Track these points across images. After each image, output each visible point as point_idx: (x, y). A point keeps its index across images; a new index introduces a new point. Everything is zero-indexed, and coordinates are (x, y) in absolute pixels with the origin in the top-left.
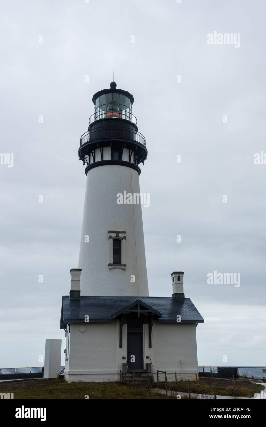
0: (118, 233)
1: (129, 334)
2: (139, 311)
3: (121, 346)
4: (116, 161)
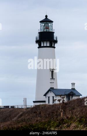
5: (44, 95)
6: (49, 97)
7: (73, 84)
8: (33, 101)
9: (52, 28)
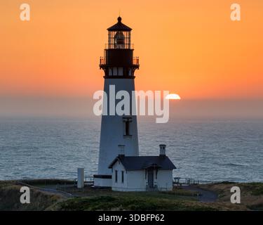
1: (148, 174)
2: (155, 166)
3: (146, 178)
4: (126, 76)
5: (110, 168)
6: (116, 171)
7: (163, 147)
9: (130, 41)
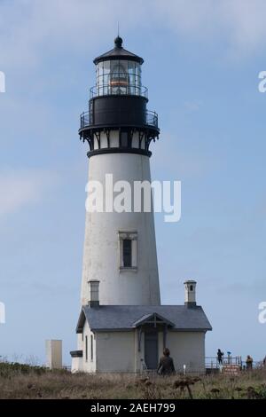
0: (128, 233)
1: (146, 340)
2: (155, 322)
3: (139, 350)
4: (125, 149)
6: (87, 338)
7: (189, 286)
8: (71, 353)
9: (140, 82)
